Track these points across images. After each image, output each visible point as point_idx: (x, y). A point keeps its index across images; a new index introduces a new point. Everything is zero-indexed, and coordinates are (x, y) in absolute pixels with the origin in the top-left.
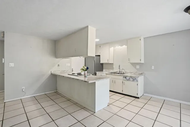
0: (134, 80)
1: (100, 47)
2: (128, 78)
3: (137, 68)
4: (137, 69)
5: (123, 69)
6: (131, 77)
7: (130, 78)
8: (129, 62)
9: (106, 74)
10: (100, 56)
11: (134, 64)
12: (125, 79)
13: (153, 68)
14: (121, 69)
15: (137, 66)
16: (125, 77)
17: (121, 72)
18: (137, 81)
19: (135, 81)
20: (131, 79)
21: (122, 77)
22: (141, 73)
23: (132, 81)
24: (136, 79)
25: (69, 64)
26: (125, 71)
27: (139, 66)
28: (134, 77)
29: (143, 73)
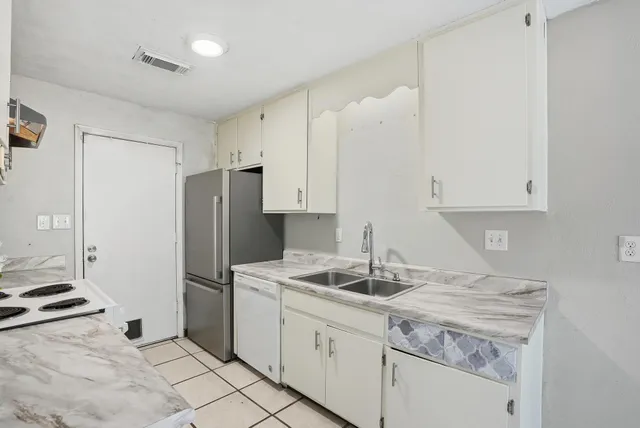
0: (477, 360)
1: (262, 117)
2: (423, 334)
3: (489, 246)
4: (492, 257)
5: (390, 252)
6: (453, 330)
7: (441, 337)
8: (435, 202)
9: (281, 284)
10: (259, 170)
11: (469, 223)
12: (405, 340)
14: (380, 250)
15: (489, 233)
16: (406, 327)
17: (377, 272)
18: (509, 375)
19: (488, 369)
20: (450, 345)
22: (522, 285)
23: (460, 365)
24: (495, 353)
25: (61, 221)
26: (404, 262)
27: (505, 234)
28: (477, 331)
29: (540, 285)
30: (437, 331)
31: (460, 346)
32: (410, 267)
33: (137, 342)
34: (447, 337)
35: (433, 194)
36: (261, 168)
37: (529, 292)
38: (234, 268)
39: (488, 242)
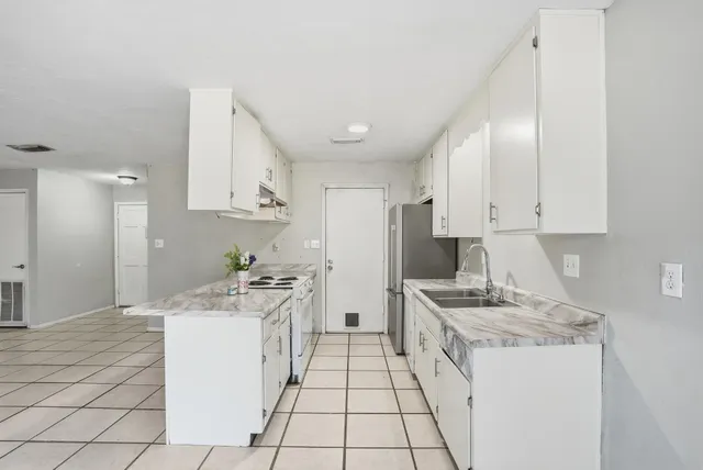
0: (461, 361)
1: (432, 156)
2: (449, 337)
3: (566, 272)
4: (568, 283)
5: (508, 275)
7: (453, 340)
15: (566, 258)
24: (466, 353)
25: (315, 243)
27: (578, 258)
29: (593, 317)
33: (352, 329)
35: (491, 219)
36: (431, 200)
37: (586, 324)
38: (405, 281)
39: (565, 267)
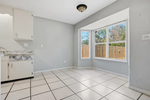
0: (27, 58)
2: (18, 57)
6: (23, 55)
7: (21, 57)
12: (14, 59)
13: (42, 46)
16: (14, 57)
18: (32, 59)
19: (29, 59)
20: (23, 58)
21: (8, 57)
23: (25, 60)
24: (30, 57)
26: (5, 50)
27: (27, 44)
28: (27, 54)
29: (32, 51)
30: (21, 56)
31: (25, 57)
32: (7, 50)
34: (22, 57)
35: (16, 36)
37: (31, 52)
39: (24, 45)
